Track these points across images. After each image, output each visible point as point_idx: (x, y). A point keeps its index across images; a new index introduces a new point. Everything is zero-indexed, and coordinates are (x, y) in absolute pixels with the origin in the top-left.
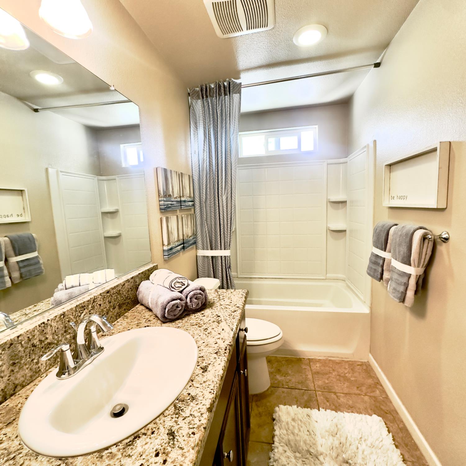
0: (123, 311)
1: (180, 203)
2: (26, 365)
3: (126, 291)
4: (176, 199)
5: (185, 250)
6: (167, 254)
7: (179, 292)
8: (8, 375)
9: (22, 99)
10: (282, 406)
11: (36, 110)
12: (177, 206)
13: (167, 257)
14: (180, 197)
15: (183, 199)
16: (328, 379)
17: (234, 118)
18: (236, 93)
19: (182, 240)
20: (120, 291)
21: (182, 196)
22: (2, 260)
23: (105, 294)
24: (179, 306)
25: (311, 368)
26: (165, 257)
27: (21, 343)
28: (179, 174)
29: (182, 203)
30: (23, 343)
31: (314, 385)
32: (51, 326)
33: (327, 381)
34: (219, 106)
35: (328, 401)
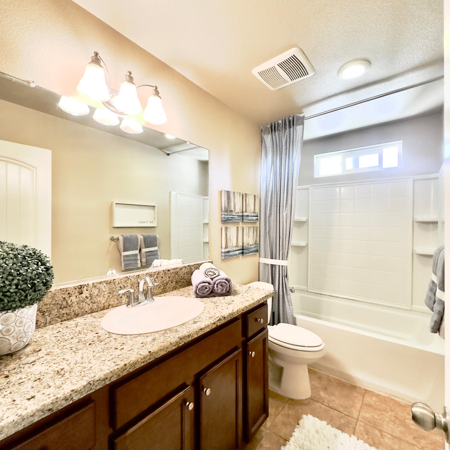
0: (178, 287)
1: (242, 217)
2: (115, 296)
3: (183, 274)
4: (237, 214)
5: (244, 255)
6: (224, 255)
7: (210, 278)
8: (107, 298)
9: (161, 149)
10: (310, 416)
11: (168, 154)
12: (238, 219)
13: (224, 257)
14: (243, 212)
15: (245, 214)
16: (378, 416)
17: (297, 145)
18: (299, 125)
19: (242, 247)
20: (178, 272)
21: (245, 212)
22: (137, 250)
23: (166, 271)
24: (207, 288)
25: (363, 398)
26: (222, 257)
27: (115, 283)
28: (243, 195)
29: (244, 217)
30: (116, 284)
31: (359, 414)
32: (131, 280)
33: (376, 417)
34: (284, 138)
35: (367, 434)
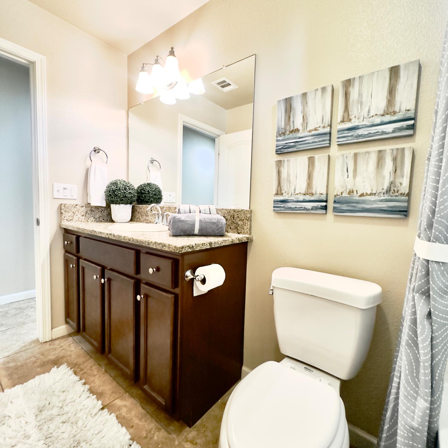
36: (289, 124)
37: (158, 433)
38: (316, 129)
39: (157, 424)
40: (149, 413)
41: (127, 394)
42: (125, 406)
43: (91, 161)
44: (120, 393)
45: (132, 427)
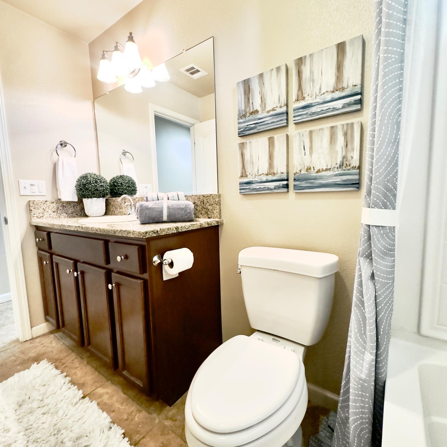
36: (249, 106)
37: (139, 414)
38: (273, 110)
39: (138, 407)
40: (131, 398)
41: (109, 382)
42: (107, 393)
43: (58, 155)
44: (102, 382)
45: (114, 411)
